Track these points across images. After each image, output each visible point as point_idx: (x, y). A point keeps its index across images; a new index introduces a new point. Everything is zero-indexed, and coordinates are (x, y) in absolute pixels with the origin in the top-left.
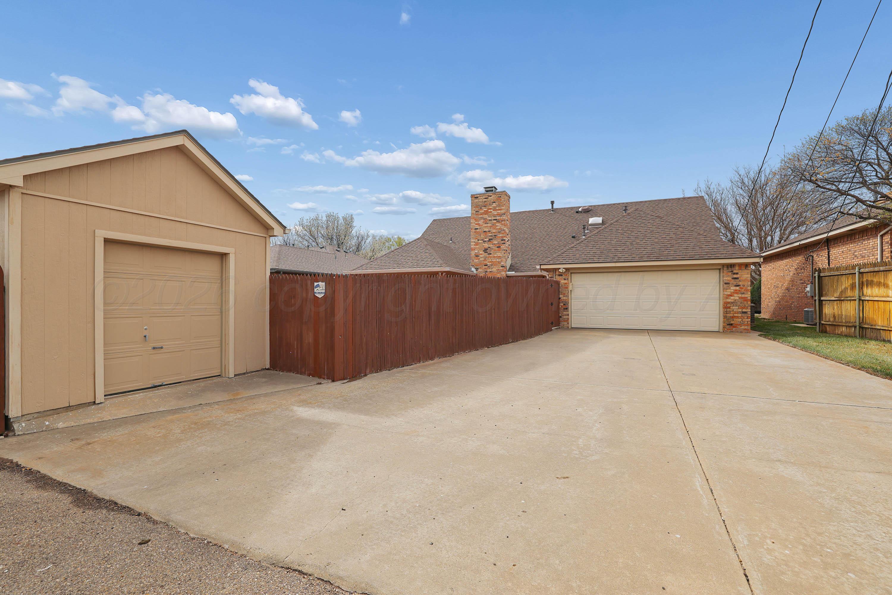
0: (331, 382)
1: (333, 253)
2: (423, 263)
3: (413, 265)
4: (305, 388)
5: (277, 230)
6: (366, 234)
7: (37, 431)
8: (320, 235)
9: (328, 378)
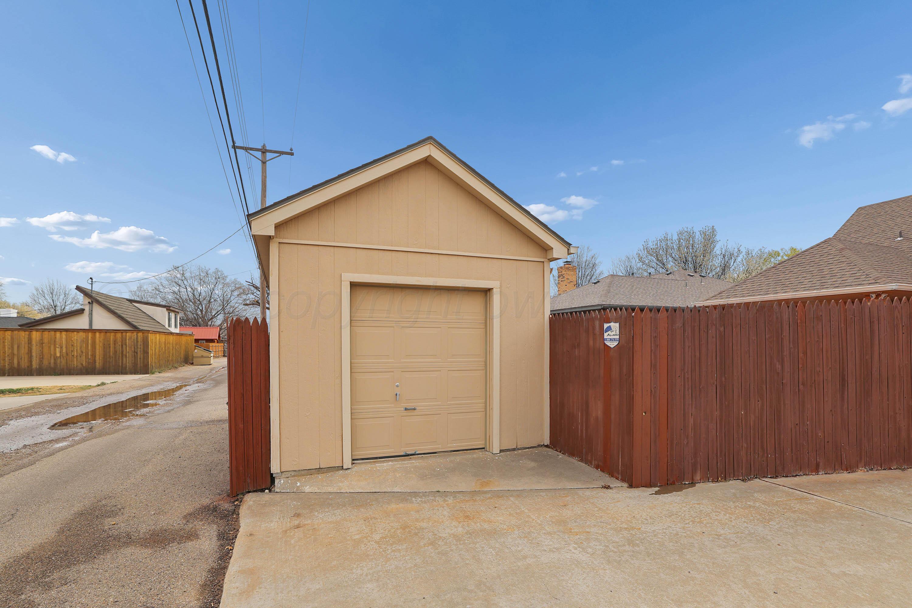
0: (628, 487)
1: (684, 278)
2: (835, 280)
3: (814, 285)
4: (580, 492)
5: (558, 250)
6: (736, 250)
7: (289, 491)
8: (670, 259)
9: (623, 480)
